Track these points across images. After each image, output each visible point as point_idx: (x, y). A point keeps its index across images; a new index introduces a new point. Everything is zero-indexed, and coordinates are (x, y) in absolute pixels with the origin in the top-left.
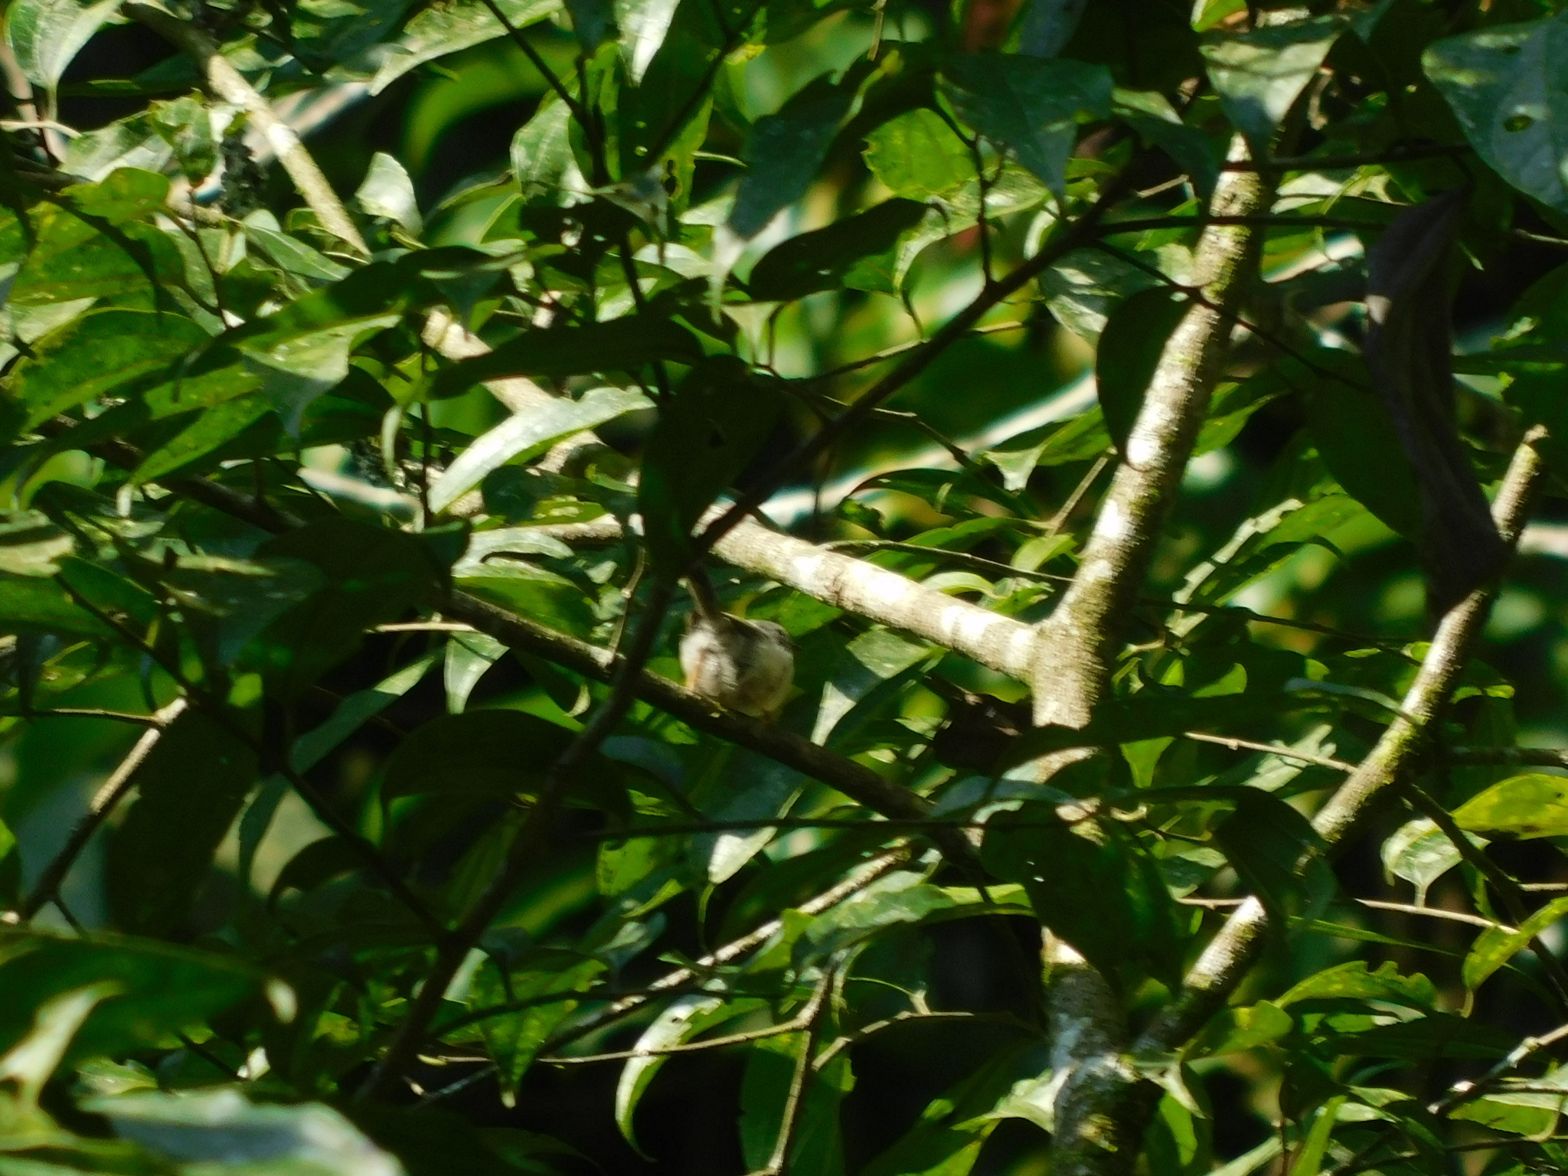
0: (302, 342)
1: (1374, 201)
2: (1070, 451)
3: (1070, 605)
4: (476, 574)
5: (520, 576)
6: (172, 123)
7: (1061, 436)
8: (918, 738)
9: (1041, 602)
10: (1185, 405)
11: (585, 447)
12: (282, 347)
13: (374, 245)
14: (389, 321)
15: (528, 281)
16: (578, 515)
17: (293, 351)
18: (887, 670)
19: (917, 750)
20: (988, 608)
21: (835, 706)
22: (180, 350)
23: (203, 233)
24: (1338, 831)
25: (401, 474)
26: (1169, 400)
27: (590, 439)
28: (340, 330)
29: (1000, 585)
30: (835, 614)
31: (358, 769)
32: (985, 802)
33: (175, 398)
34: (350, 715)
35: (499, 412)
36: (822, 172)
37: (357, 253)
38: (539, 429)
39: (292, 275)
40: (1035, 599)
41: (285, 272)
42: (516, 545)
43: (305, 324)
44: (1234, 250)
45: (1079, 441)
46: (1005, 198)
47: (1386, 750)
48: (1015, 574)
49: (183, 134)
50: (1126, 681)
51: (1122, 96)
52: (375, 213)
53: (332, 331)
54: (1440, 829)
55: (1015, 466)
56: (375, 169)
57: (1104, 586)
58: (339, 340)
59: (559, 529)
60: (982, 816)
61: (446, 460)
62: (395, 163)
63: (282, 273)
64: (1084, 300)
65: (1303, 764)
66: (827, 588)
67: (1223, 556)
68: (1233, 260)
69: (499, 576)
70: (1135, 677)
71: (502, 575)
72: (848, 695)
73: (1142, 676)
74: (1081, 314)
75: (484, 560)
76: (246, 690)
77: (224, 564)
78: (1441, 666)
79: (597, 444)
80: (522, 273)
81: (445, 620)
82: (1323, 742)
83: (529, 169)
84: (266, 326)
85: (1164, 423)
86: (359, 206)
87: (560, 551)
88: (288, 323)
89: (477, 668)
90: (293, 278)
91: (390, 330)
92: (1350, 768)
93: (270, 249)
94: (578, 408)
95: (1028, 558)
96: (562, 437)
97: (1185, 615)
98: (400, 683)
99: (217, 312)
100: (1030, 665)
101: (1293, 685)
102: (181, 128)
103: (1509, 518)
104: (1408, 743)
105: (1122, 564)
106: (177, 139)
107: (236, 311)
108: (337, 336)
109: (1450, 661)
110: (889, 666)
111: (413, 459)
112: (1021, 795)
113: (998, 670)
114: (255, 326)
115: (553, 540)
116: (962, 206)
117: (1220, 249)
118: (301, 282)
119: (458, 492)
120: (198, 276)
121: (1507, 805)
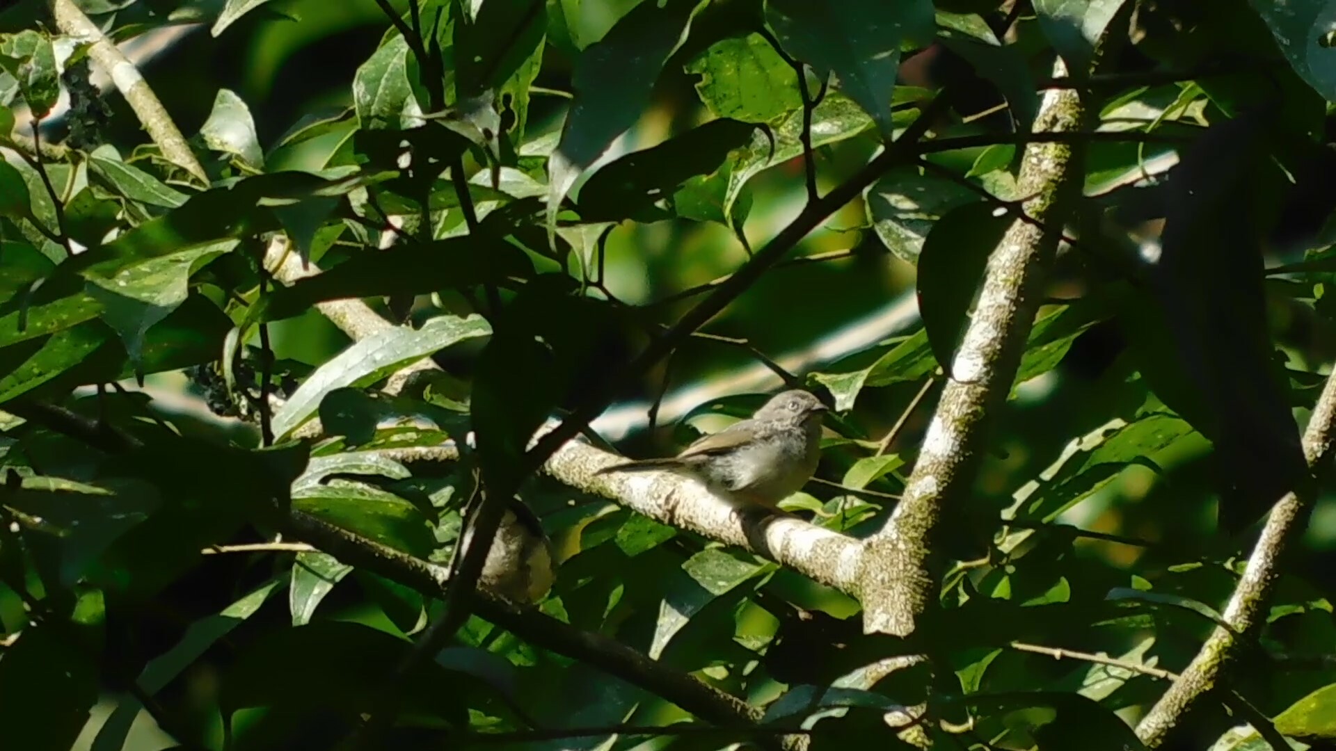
0: (144, 268)
1: (1192, 126)
2: (899, 373)
3: (896, 520)
4: (315, 494)
5: (359, 497)
6: (15, 55)
7: (889, 357)
8: (753, 654)
9: (868, 520)
10: (1008, 324)
11: (423, 372)
12: (126, 273)
13: (214, 176)
14: (228, 245)
15: (363, 206)
16: (416, 440)
17: (133, 277)
18: (720, 588)
19: (751, 666)
20: (818, 524)
21: (670, 622)
22: (25, 279)
23: (47, 167)
24: (1159, 736)
25: (244, 402)
26: (992, 319)
27: (428, 364)
28: (180, 255)
29: (830, 504)
30: (670, 532)
31: (205, 686)
32: (812, 710)
33: (22, 327)
34: (198, 637)
35: (339, 340)
36: (654, 99)
37: (196, 181)
38: (378, 357)
39: (134, 203)
40: (864, 517)
41: (128, 201)
42: (358, 467)
43: (147, 251)
44: (1054, 171)
45: (905, 362)
46: (830, 125)
47: (1206, 657)
48: (845, 493)
49: (27, 66)
50: (954, 593)
51: (943, 19)
52: (219, 148)
53: (172, 257)
54: (1259, 734)
55: (844, 388)
56: (218, 105)
57: (929, 501)
58: (181, 265)
59: (398, 453)
60: (809, 723)
61: (289, 388)
62: (238, 99)
63: (123, 201)
64: (910, 224)
65: (1127, 675)
66: (659, 506)
67: (1047, 475)
68: (1053, 181)
69: (338, 496)
70: (961, 590)
71: (341, 496)
72: (682, 613)
73: (968, 589)
74: (908, 239)
75: (325, 481)
76: (89, 608)
77: (66, 485)
78: (1258, 575)
79: (433, 370)
80: (358, 198)
81: (284, 540)
82: (1146, 656)
83: (369, 105)
84: (110, 252)
85: (987, 341)
86: (203, 142)
87: (399, 472)
88: (130, 250)
89: (321, 590)
90: (136, 208)
91: (229, 254)
92: (1172, 676)
93: (112, 177)
94: (418, 335)
95: (857, 477)
96: (401, 364)
97: (1010, 532)
98: (245, 608)
99: (62, 240)
100: (859, 578)
101: (1114, 594)
102: (25, 59)
103: (1325, 429)
104: (1226, 650)
105: (946, 479)
106: (21, 71)
107: (80, 241)
108: (179, 261)
109: (1267, 569)
110: (721, 583)
111: (255, 388)
112: (847, 702)
113: (826, 584)
114: (98, 254)
115: (393, 463)
116: (789, 135)
117: (1041, 172)
118: (142, 209)
119: (300, 419)
120: (43, 209)
121: (1324, 710)
